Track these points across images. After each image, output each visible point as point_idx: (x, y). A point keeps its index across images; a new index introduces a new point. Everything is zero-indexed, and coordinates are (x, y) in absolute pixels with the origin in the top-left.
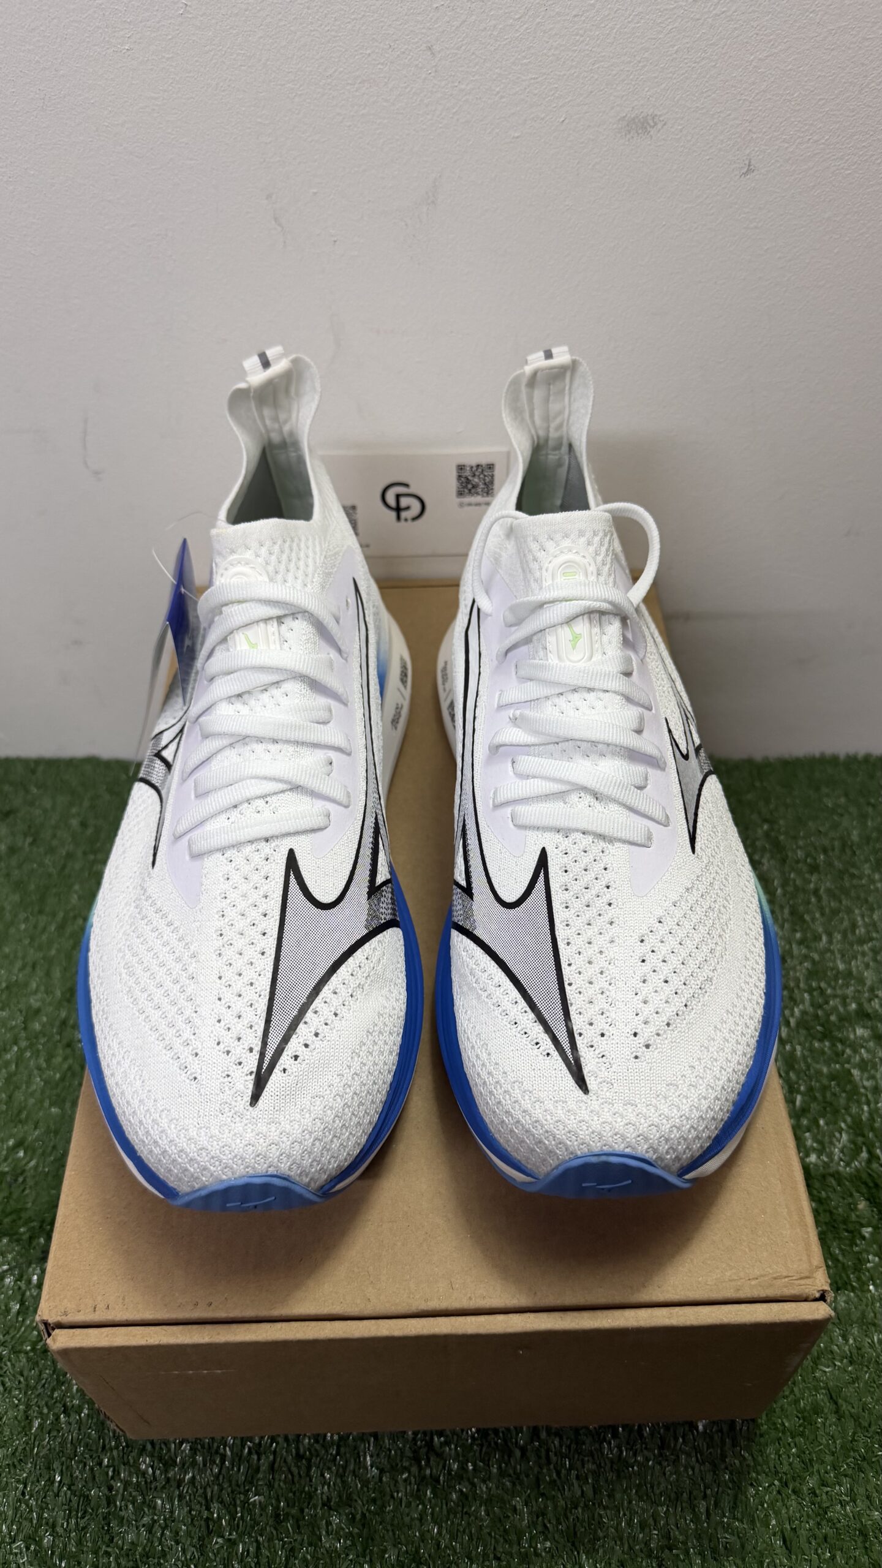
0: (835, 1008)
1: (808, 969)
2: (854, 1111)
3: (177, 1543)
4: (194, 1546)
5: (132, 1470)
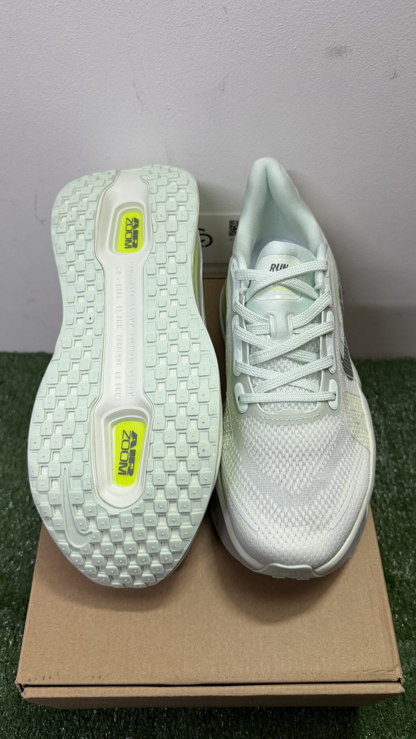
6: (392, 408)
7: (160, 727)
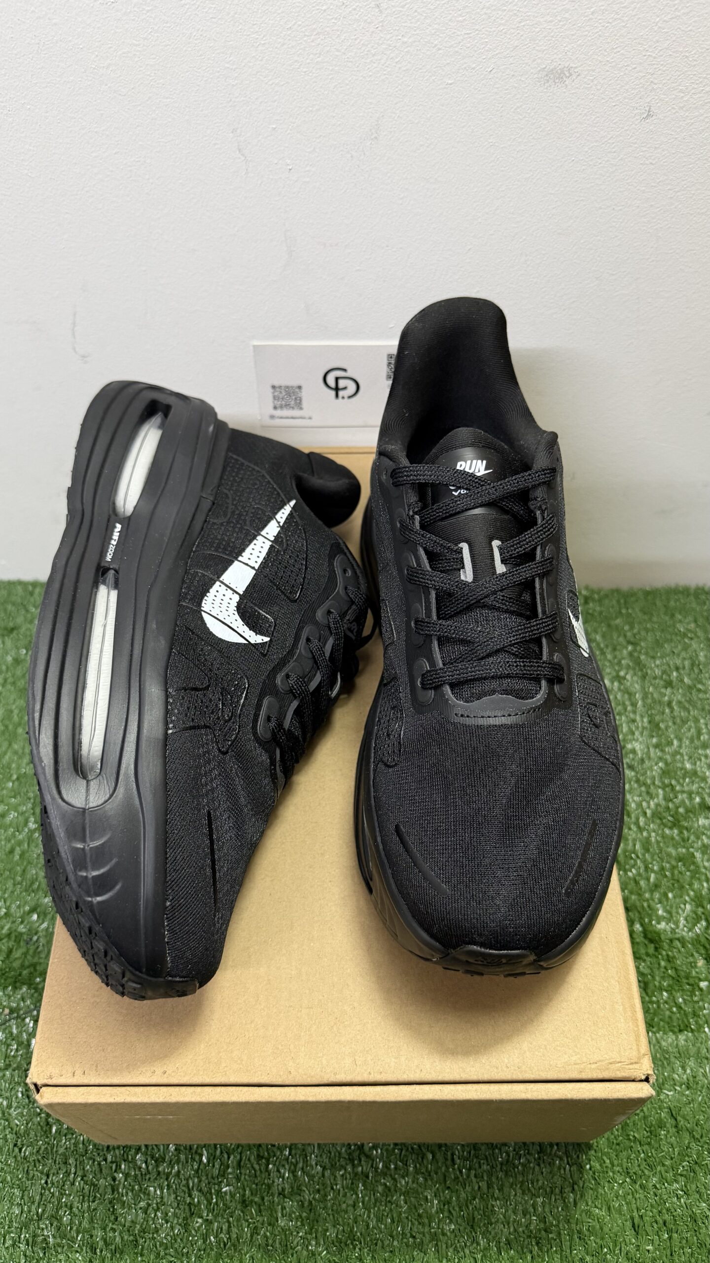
0: (683, 801)
1: (661, 769)
2: (696, 886)
3: (167, 1222)
4: (180, 1225)
5: (131, 1165)
6: (655, 667)
7: (278, 1171)
